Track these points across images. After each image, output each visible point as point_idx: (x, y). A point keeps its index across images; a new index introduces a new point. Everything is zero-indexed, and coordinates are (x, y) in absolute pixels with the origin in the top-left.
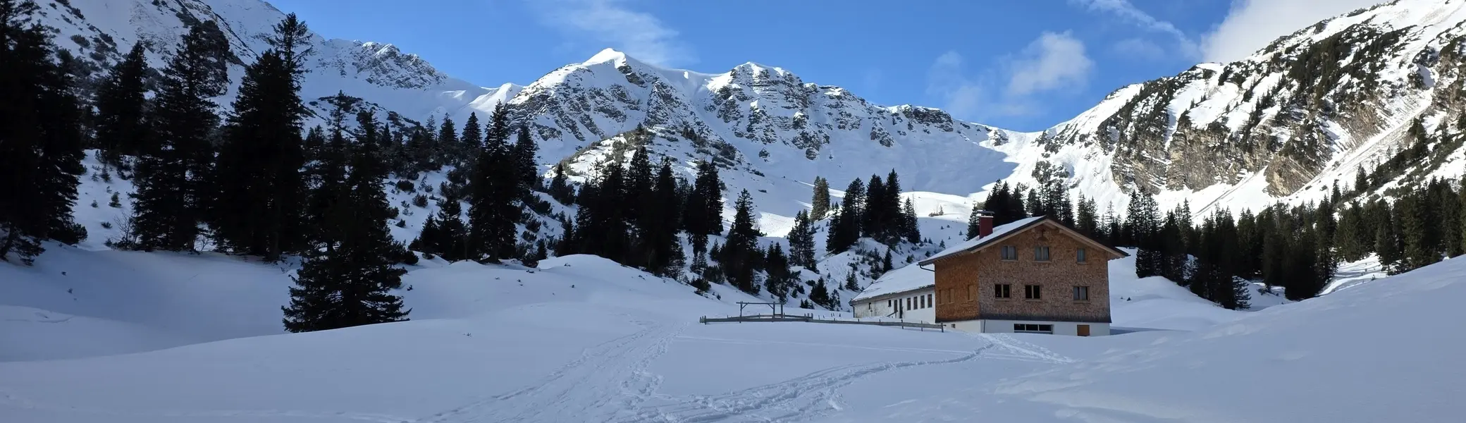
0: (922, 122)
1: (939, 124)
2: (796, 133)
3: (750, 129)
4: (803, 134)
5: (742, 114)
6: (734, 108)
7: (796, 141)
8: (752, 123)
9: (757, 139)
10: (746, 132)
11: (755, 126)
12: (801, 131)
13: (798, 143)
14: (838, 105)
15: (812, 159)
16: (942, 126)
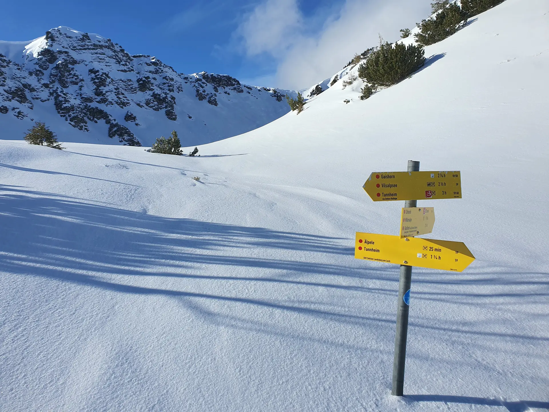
0: (220, 85)
1: (232, 87)
2: (147, 95)
3: (98, 93)
4: (155, 95)
5: (81, 77)
6: (69, 71)
7: (149, 104)
8: (98, 86)
9: (111, 103)
10: (94, 96)
11: (104, 89)
12: (151, 93)
13: (151, 105)
14: (158, 71)
15: (175, 119)
16: (235, 89)
